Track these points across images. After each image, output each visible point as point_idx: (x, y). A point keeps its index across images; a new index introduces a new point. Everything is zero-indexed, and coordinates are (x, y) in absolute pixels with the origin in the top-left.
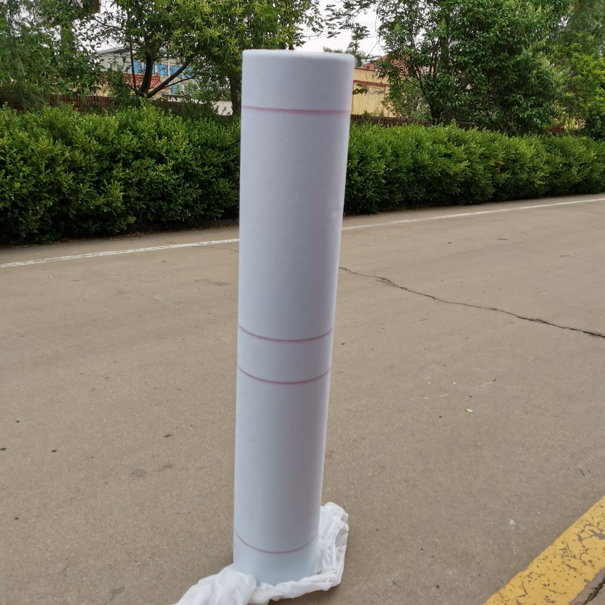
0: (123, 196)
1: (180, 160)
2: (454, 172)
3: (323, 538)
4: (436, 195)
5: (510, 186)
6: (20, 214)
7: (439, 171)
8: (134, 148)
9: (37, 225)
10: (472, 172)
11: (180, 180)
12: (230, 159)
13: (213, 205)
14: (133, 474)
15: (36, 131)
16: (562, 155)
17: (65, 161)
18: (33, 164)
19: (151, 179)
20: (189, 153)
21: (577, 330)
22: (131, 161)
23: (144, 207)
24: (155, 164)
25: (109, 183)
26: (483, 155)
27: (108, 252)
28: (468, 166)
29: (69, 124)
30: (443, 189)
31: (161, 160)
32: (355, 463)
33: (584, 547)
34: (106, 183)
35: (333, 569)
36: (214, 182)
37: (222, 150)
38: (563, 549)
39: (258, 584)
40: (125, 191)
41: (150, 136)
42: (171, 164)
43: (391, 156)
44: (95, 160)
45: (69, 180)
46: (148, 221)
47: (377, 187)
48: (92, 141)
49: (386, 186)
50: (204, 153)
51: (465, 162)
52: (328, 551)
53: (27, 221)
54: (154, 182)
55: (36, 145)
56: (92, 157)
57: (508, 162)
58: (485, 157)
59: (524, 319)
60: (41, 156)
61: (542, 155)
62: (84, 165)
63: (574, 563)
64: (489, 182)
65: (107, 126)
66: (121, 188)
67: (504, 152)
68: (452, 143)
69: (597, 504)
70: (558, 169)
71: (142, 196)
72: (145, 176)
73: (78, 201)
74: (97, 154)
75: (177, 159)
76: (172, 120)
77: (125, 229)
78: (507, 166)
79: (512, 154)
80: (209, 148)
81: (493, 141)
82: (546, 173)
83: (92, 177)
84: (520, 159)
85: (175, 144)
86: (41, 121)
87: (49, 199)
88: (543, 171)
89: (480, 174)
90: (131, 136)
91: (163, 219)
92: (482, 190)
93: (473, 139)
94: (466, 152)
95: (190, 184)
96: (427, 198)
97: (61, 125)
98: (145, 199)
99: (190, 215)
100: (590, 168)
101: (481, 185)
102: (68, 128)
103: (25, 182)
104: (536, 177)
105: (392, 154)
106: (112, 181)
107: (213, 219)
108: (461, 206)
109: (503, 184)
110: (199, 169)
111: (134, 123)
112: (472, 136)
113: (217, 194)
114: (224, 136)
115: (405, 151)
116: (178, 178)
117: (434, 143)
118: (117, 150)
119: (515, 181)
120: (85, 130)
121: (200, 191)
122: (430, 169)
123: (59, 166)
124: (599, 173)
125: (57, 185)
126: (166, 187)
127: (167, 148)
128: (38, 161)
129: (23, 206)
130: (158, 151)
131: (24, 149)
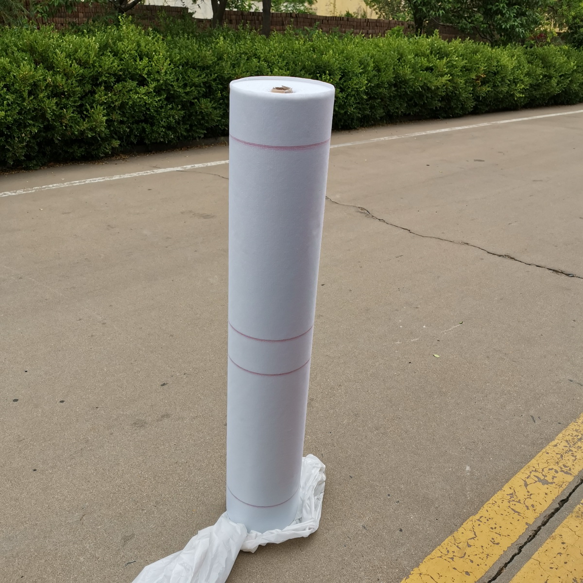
0: (107, 120)
1: (161, 82)
2: (435, 86)
3: (303, 488)
4: (416, 110)
5: (490, 99)
6: (6, 141)
7: (420, 86)
8: (115, 71)
9: (23, 152)
10: (453, 86)
11: (163, 102)
12: (211, 78)
13: (196, 125)
14: (135, 423)
15: (17, 56)
16: (543, 66)
17: (47, 86)
18: (16, 92)
19: (134, 102)
20: (171, 73)
21: (542, 267)
22: (112, 84)
23: (128, 130)
24: (137, 87)
25: (92, 107)
26: (465, 68)
27: (95, 179)
28: (449, 80)
29: (49, 48)
30: (424, 103)
31: (142, 82)
32: (332, 411)
33: (528, 492)
34: (88, 107)
35: (312, 518)
36: (196, 102)
37: (204, 69)
38: (510, 494)
39: (249, 532)
40: (108, 115)
41: (131, 57)
42: (153, 86)
43: (373, 70)
44: (77, 84)
45: (52, 106)
46: (132, 143)
47: (358, 103)
48: (73, 65)
49: (367, 101)
50: (185, 73)
51: (446, 75)
52: (308, 502)
53: (14, 149)
54: (136, 105)
55: (18, 71)
56: (74, 82)
57: (489, 75)
58: (466, 70)
59: (493, 254)
60: (23, 82)
61: (523, 66)
62: (66, 90)
63: (519, 507)
64: (469, 95)
65: (87, 48)
66: (104, 113)
67: (486, 65)
68: (434, 56)
69: (544, 450)
70: (538, 80)
71: (125, 119)
72: (128, 100)
73: (62, 126)
74: (79, 78)
75: (158, 81)
76: (153, 38)
77: (110, 153)
78: (488, 79)
79: (494, 66)
80: (190, 67)
81: (475, 52)
82: (526, 85)
83: (75, 102)
84: (502, 72)
85: (156, 65)
86: (21, 45)
87: (34, 125)
88: (523, 83)
89: (461, 88)
90: (112, 58)
91: (147, 141)
92: (462, 104)
93: (455, 52)
94: (448, 65)
95: (172, 106)
96: (408, 113)
97: (41, 48)
98: (128, 122)
99: (173, 137)
100: (570, 79)
101: (461, 98)
102: (49, 52)
103: (9, 110)
104: (516, 90)
105: (374, 68)
106: (94, 105)
107: (195, 139)
108: (441, 120)
109: (483, 97)
110: (180, 90)
111: (114, 43)
112: (455, 49)
113: (199, 115)
114: (205, 54)
115: (386, 65)
116: (160, 100)
117: (416, 55)
118: (99, 73)
119: (495, 94)
120: (66, 52)
121: (182, 112)
122: (411, 83)
123: (42, 92)
124: (578, 84)
125: (41, 111)
126: (148, 109)
127: (148, 69)
128: (20, 87)
129: (9, 133)
130: (139, 73)
131: (6, 75)
